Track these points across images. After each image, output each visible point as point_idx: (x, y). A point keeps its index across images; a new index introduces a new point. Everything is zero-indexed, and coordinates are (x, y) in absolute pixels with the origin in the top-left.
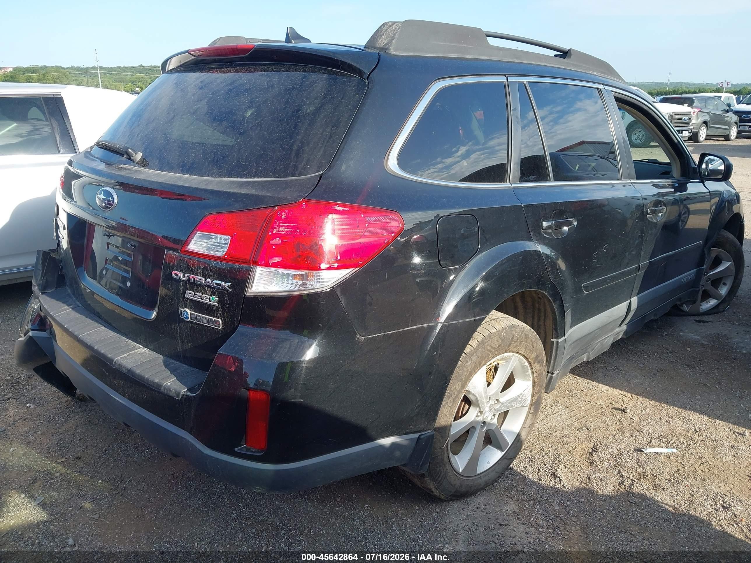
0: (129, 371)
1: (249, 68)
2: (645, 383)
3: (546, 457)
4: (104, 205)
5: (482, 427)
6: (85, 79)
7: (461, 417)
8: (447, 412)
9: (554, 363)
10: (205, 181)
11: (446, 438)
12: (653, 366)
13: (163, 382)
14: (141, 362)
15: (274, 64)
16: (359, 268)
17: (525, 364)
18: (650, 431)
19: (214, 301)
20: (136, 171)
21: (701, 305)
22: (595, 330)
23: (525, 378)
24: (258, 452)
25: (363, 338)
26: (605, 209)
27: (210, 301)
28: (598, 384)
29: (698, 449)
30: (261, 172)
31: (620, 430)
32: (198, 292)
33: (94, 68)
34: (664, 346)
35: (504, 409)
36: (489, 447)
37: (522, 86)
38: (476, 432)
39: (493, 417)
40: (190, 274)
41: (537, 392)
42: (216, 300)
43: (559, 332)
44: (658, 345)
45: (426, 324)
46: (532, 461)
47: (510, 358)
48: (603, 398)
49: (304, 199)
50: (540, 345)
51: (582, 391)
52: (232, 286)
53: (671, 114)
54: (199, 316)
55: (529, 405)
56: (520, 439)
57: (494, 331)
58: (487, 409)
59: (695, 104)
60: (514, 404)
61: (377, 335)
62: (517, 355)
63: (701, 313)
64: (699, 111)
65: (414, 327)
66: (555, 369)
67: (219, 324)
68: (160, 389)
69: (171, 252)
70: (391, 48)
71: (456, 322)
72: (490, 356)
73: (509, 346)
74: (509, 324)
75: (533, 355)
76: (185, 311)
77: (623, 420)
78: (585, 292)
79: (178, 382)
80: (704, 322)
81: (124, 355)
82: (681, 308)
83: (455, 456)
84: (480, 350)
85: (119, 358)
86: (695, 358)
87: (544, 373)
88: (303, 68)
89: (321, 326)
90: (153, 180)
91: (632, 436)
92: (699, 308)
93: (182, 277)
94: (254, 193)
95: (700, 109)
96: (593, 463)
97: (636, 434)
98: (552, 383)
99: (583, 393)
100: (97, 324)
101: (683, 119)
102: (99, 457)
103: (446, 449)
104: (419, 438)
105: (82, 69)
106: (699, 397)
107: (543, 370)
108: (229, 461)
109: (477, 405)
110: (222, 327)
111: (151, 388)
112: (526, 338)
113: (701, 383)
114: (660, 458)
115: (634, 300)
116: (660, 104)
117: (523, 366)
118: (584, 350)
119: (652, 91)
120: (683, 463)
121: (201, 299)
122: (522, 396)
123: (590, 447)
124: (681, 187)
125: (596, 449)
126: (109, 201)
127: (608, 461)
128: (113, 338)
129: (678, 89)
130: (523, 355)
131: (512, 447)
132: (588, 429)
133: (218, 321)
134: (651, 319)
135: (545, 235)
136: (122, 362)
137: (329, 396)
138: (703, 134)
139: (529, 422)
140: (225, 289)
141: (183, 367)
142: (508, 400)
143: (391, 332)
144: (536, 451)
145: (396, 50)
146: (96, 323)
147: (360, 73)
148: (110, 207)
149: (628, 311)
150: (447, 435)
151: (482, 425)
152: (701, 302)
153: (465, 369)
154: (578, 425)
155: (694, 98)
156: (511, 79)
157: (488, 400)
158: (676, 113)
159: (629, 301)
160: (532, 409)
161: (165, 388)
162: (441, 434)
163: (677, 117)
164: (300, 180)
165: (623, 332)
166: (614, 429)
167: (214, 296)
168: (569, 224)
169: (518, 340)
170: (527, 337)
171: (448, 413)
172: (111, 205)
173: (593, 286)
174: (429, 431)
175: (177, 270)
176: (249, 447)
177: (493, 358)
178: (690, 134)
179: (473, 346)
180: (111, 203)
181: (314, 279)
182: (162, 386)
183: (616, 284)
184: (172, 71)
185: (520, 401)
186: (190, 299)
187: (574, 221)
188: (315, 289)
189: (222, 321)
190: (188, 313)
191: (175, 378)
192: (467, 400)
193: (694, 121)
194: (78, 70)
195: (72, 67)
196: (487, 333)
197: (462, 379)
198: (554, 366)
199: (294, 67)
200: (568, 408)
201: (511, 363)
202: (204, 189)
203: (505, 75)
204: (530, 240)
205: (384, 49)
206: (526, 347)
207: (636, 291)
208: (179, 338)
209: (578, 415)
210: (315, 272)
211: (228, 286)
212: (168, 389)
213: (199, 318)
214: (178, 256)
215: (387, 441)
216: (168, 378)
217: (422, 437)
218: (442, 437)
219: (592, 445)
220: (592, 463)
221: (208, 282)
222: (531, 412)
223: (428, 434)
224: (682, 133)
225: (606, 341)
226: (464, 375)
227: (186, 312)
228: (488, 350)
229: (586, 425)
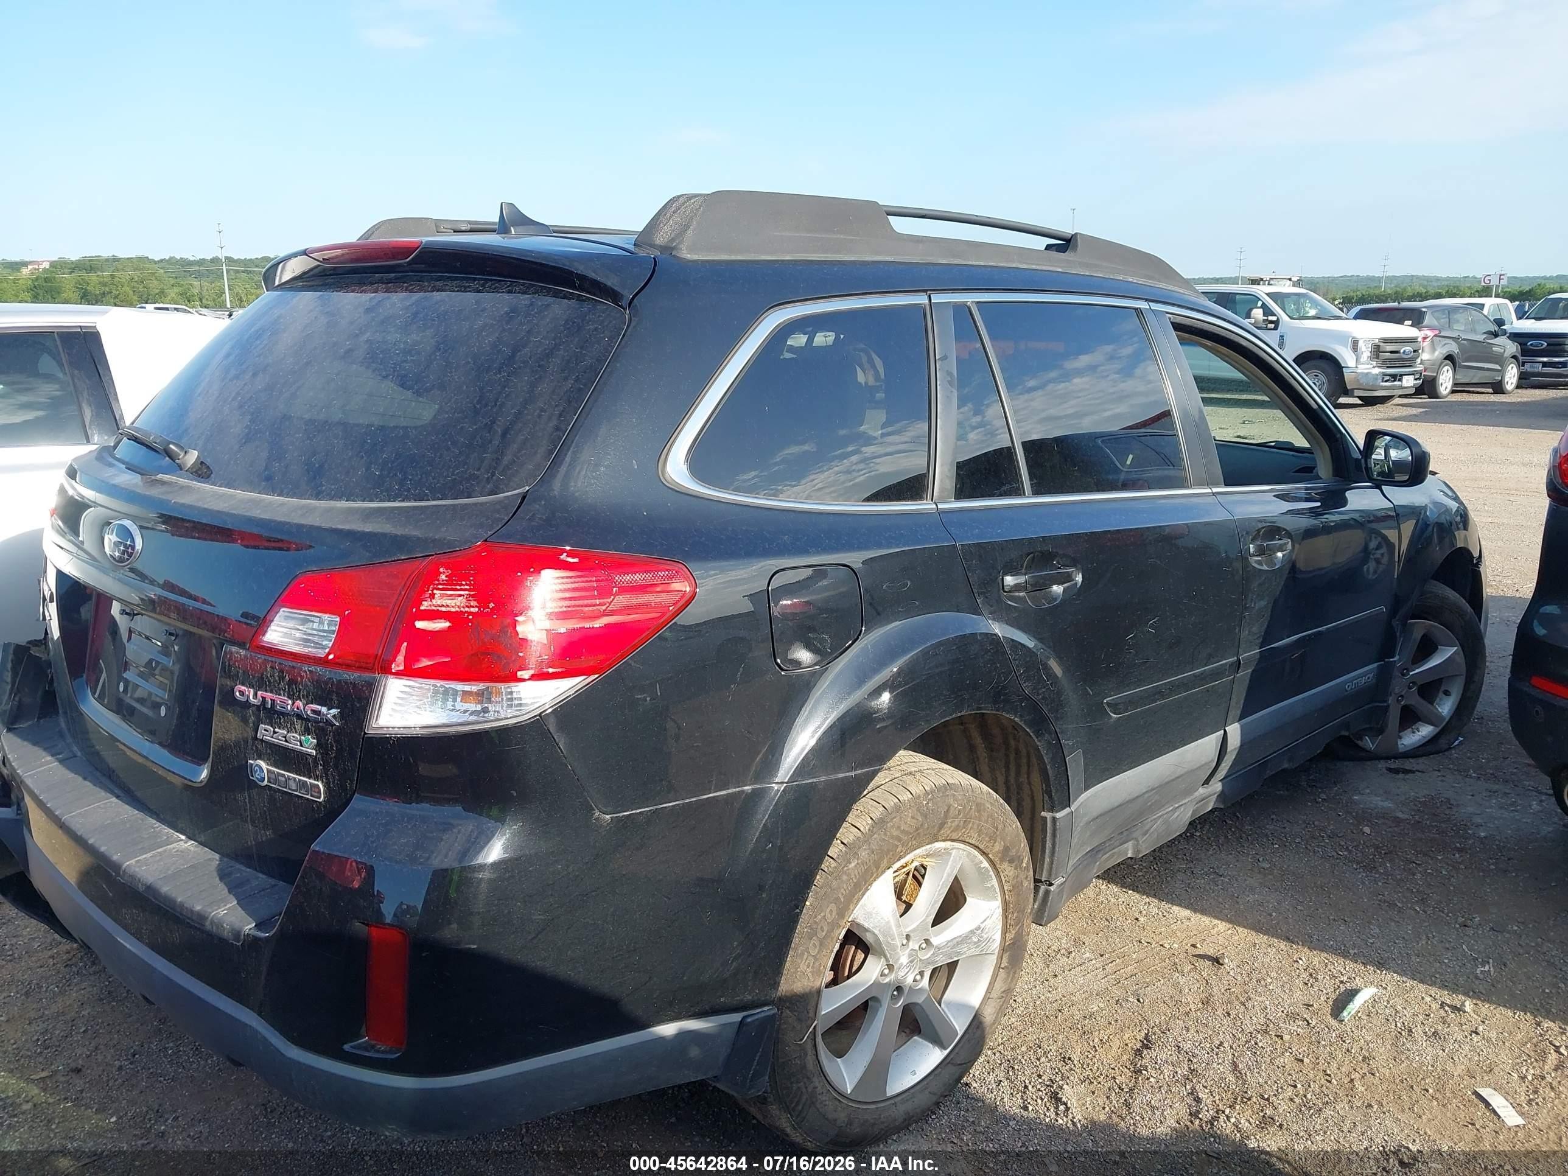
0: (149, 888)
1: (412, 285)
2: (1268, 902)
3: (1043, 1059)
4: (117, 554)
5: (895, 999)
6: (196, 283)
7: (849, 977)
8: (808, 967)
9: (1052, 863)
10: (303, 507)
11: (809, 1022)
12: (1289, 866)
13: (210, 910)
14: (175, 869)
15: (456, 279)
16: (597, 676)
17: (982, 866)
18: (1268, 1003)
19: (308, 745)
20: (182, 487)
21: (1401, 738)
22: (1144, 794)
23: (987, 893)
24: (390, 1052)
25: (608, 817)
26: (1180, 542)
27: (301, 745)
28: (1170, 906)
29: (1362, 1041)
30: (409, 490)
31: (1206, 1002)
32: (279, 728)
33: (215, 261)
34: (1316, 823)
35: (942, 960)
36: (915, 1040)
37: (962, 312)
38: (880, 1009)
39: (918, 977)
40: (266, 691)
41: (1013, 923)
42: (312, 743)
43: (1056, 799)
44: (1304, 822)
45: (749, 785)
46: (1013, 1068)
47: (947, 852)
48: (1179, 934)
49: (486, 540)
50: (1014, 826)
51: (1137, 919)
52: (341, 716)
53: (1377, 341)
54: (283, 775)
55: (997, 951)
56: (981, 1023)
57: (905, 797)
58: (904, 960)
59: (1426, 322)
60: (964, 948)
61: (638, 811)
62: (962, 846)
63: (1400, 753)
64: (1435, 336)
65: (724, 792)
66: (1053, 876)
67: (319, 792)
68: (204, 925)
69: (234, 649)
70: (683, 247)
71: (815, 780)
72: (899, 849)
73: (940, 828)
74: (940, 782)
75: (998, 847)
76: (257, 765)
77: (1214, 981)
78: (1112, 715)
79: (240, 909)
80: (1406, 772)
81: (144, 856)
82: (1360, 743)
83: (838, 1060)
84: (875, 836)
85: (133, 861)
86: (1378, 848)
87: (1026, 884)
88: (508, 286)
89: (515, 794)
90: (206, 506)
91: (1229, 1015)
92: (1397, 744)
93: (251, 697)
94: (388, 531)
95: (1437, 332)
96: (1140, 1071)
97: (1237, 1009)
98: (1049, 904)
99: (1138, 923)
100: (103, 793)
101: (1402, 351)
102: (120, 1068)
103: (809, 1046)
104: (742, 1023)
105: (190, 263)
106: (1378, 931)
107: (1022, 876)
108: (333, 1071)
109: (881, 953)
110: (325, 797)
111: (188, 923)
112: (979, 811)
113: (1385, 901)
114: (1282, 1060)
115: (1234, 731)
116: (1354, 321)
117: (979, 870)
118: (1125, 834)
119: (1352, 294)
120: (1328, 1072)
121: (286, 741)
122: (979, 931)
123: (1138, 1037)
124: (1334, 498)
125: (1149, 1042)
126: (125, 546)
127: (1171, 1068)
128: (130, 821)
129: (1405, 289)
130: (976, 847)
131: (965, 1038)
132: (1138, 1000)
133: (318, 785)
134: (1283, 767)
135: (1009, 602)
136: (137, 869)
137: (534, 938)
138: (1446, 380)
139: (999, 986)
140: (328, 722)
141: (257, 878)
142: (949, 942)
143: (671, 804)
144: (1024, 1049)
145: (691, 250)
146: (102, 791)
147: (614, 296)
148: (128, 559)
149: (1223, 750)
150: (811, 1014)
151: (895, 993)
152: (1400, 732)
153: (845, 878)
154: (1118, 992)
155: (1424, 310)
156: (937, 298)
157: (905, 942)
158: (1386, 341)
159: (1222, 731)
160: (1004, 958)
161: (212, 922)
162: (796, 1014)
163: (1390, 347)
164: (482, 504)
165: (1216, 795)
166: (1192, 1000)
167: (308, 735)
168: (1067, 578)
169: (959, 814)
170: (980, 807)
171: (809, 970)
172: (130, 555)
173: (1131, 703)
174: (766, 1008)
175: (243, 684)
176: (373, 1042)
177: (907, 853)
178: (1418, 382)
179: (862, 829)
180: (130, 550)
181: (502, 699)
182: (207, 918)
183: (1185, 697)
184: (283, 286)
185: (975, 943)
186: (266, 742)
187: (1074, 573)
188: (502, 719)
189: (324, 786)
190: (263, 767)
191: (235, 902)
192: (855, 940)
193: (1425, 356)
194: (183, 266)
195: (171, 258)
196: (890, 802)
197: (838, 899)
198: (1051, 868)
199: (492, 284)
200: (1102, 956)
201: (950, 863)
202: (295, 524)
203: (925, 291)
204: (976, 611)
205: (667, 249)
206: (980, 831)
207: (1235, 711)
208: (249, 819)
209: (1122, 971)
210: (503, 687)
211: (334, 716)
212: (219, 925)
213: (283, 779)
214: (245, 656)
215: (668, 1029)
216: (224, 901)
217: (749, 1020)
218: (799, 1020)
219: (1143, 1035)
220: (1138, 1072)
221: (298, 709)
222: (1002, 966)
223: (763, 1015)
224: (1400, 380)
225: (1176, 815)
226: (842, 890)
227: (261, 768)
228: (892, 837)
229: (1137, 990)
